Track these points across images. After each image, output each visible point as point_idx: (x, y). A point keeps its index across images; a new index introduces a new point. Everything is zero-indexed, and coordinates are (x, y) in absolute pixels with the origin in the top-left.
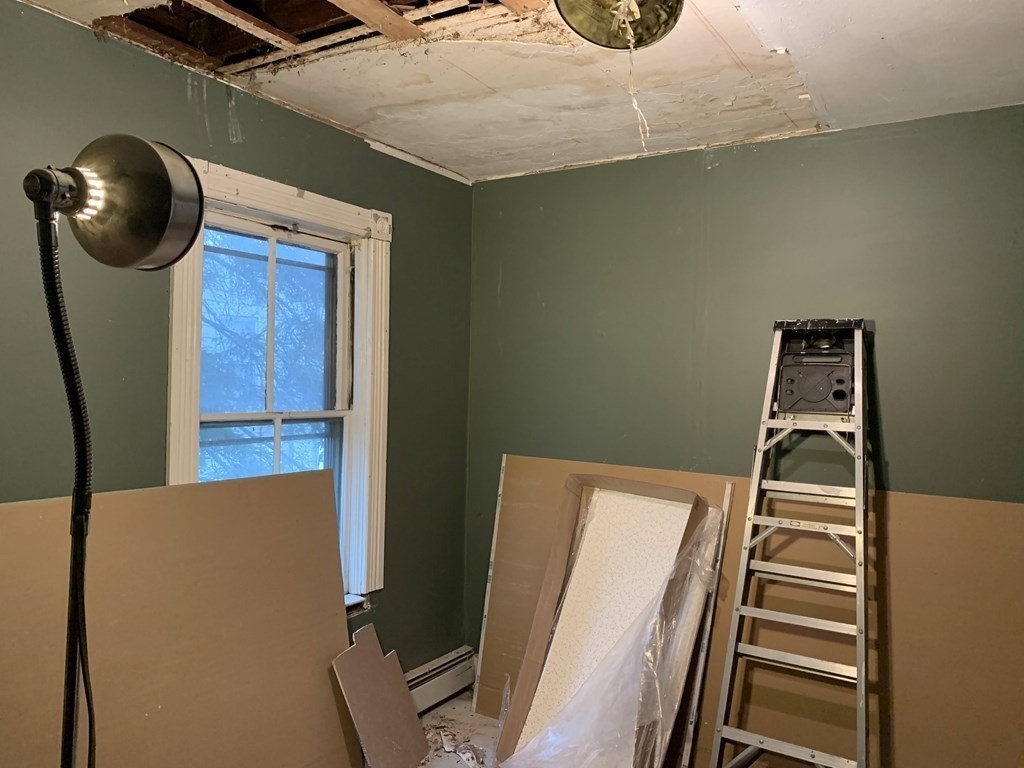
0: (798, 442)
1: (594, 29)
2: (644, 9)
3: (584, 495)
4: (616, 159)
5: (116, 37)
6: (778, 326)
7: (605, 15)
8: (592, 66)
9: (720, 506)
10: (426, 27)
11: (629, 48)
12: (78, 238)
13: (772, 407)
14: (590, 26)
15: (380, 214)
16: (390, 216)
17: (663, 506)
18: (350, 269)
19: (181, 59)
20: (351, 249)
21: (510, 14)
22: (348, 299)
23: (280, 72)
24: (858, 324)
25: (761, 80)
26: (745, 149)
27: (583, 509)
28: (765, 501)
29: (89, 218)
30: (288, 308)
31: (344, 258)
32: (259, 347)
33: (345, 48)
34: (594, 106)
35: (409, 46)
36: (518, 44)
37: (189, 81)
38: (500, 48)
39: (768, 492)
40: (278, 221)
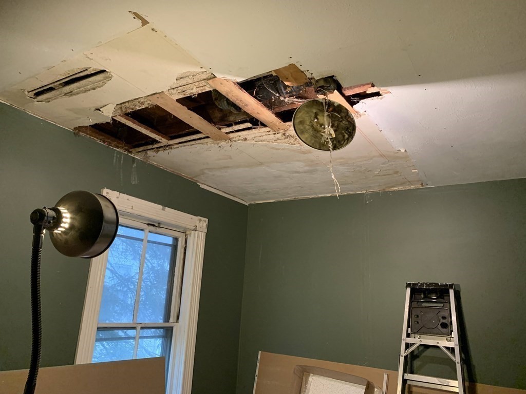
0: (423, 351)
1: (313, 141)
2: (337, 133)
3: (304, 378)
4: (320, 196)
5: (84, 135)
6: (408, 285)
7: (318, 135)
8: (310, 154)
9: (381, 388)
10: (231, 135)
11: (330, 150)
12: (53, 242)
13: (407, 331)
14: (311, 140)
15: (202, 219)
16: (207, 220)
17: (349, 386)
18: (184, 246)
19: (113, 145)
20: (186, 235)
21: (272, 131)
22: (182, 262)
23: (160, 152)
24: (451, 286)
25: (393, 163)
26: (386, 194)
27: (303, 386)
28: (407, 386)
29: (60, 232)
30: (149, 262)
31: (182, 239)
32: (133, 283)
33: (192, 143)
34: (311, 172)
35: (223, 143)
36: (275, 144)
37: (115, 155)
38: (266, 146)
39: (408, 381)
40: (151, 221)
